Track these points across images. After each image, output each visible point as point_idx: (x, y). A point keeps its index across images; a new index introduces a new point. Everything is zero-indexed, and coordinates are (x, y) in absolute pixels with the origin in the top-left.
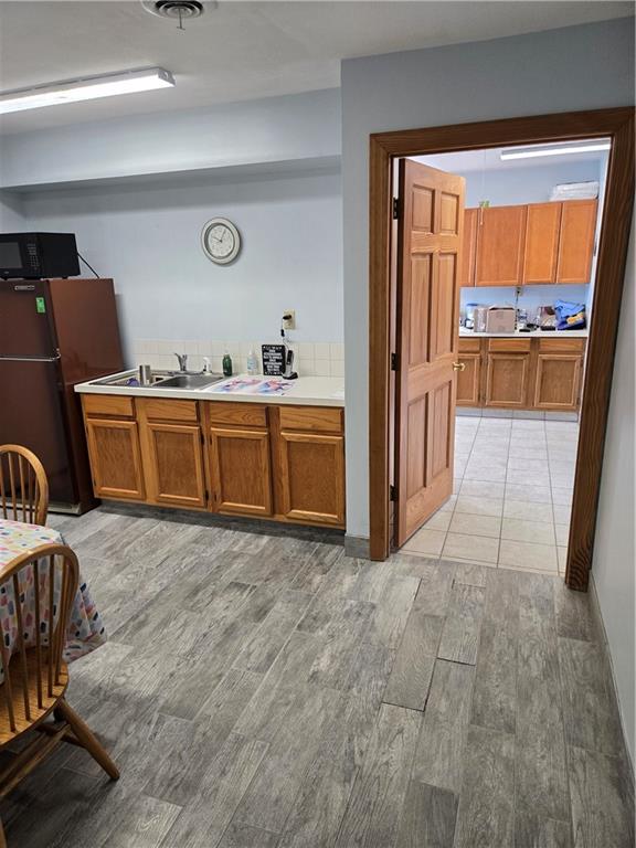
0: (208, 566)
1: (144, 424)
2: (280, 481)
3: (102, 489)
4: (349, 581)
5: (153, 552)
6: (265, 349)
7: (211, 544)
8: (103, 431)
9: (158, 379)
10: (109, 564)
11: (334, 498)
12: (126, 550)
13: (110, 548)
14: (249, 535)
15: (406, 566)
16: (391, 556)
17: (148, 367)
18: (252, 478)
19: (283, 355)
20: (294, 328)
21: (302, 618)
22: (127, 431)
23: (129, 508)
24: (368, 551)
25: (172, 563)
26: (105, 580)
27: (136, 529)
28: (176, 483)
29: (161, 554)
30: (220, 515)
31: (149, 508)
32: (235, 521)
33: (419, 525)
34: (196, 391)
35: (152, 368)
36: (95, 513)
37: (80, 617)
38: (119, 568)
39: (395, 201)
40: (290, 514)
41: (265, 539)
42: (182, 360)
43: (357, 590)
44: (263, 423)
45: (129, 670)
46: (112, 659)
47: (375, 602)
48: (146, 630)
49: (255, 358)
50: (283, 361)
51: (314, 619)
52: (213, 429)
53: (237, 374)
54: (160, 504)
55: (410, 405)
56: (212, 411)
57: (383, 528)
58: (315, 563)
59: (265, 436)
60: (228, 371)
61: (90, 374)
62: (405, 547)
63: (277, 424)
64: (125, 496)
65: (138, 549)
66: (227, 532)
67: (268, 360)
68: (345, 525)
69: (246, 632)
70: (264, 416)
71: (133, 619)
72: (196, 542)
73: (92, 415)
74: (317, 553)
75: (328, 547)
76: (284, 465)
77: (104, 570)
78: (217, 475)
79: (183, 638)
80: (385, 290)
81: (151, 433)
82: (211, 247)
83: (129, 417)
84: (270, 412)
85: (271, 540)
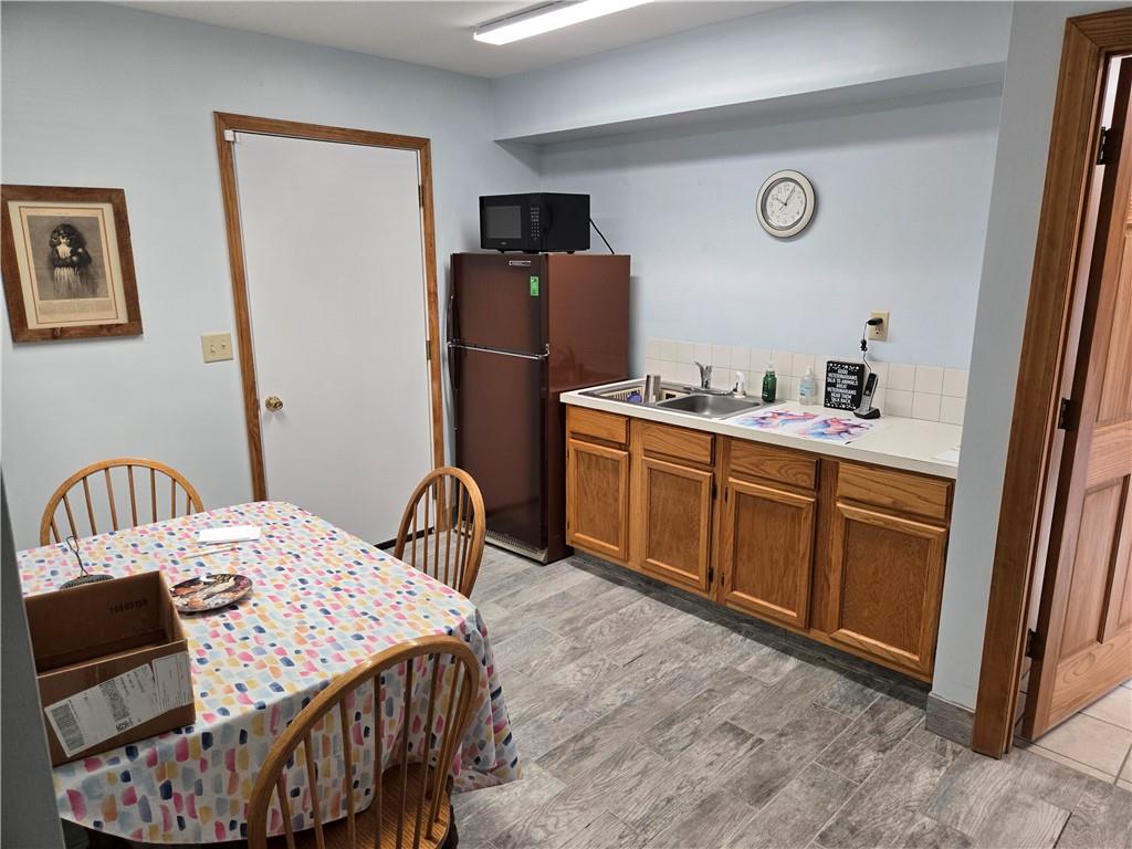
0: (697, 684)
1: (639, 458)
2: (827, 579)
3: (576, 536)
4: (925, 778)
5: (625, 640)
6: (832, 367)
7: (706, 650)
8: (586, 458)
9: (668, 396)
10: (565, 643)
11: (919, 626)
12: (589, 628)
13: (570, 621)
14: (766, 650)
15: (1042, 780)
16: (1014, 753)
17: (657, 378)
18: (781, 564)
19: (861, 379)
20: (884, 339)
21: (830, 822)
22: (616, 462)
23: (606, 567)
24: (970, 734)
25: (646, 665)
26: (552, 667)
27: (609, 600)
28: (671, 548)
29: (633, 647)
30: (727, 609)
31: (631, 573)
32: (747, 621)
33: (1080, 706)
34: (716, 420)
35: (662, 380)
36: (563, 565)
37: (483, 738)
38: (575, 654)
39: (1104, 132)
40: (835, 635)
41: (791, 663)
42: (704, 372)
43: (938, 799)
44: (810, 483)
45: (553, 820)
46: (533, 796)
47: (970, 832)
48: (589, 763)
49: (814, 379)
50: (858, 388)
51: (853, 830)
52: (731, 479)
53: (782, 401)
54: (646, 573)
55: (1087, 493)
56: (733, 453)
57: (1004, 701)
58: (868, 728)
59: (809, 504)
60: (770, 395)
61: (583, 380)
62: (1045, 742)
63: (833, 489)
64: (601, 550)
65: (606, 631)
66: (734, 636)
67: (834, 385)
68: (931, 676)
69: (733, 817)
70: (813, 472)
71: (578, 738)
72: (685, 640)
73: (576, 435)
74: (875, 711)
75: (895, 704)
76: (836, 554)
77: (556, 652)
78: (729, 547)
79: (636, 794)
80: (1063, 287)
81: (646, 471)
82: (769, 213)
83: (620, 444)
84: (823, 468)
85: (800, 667)
